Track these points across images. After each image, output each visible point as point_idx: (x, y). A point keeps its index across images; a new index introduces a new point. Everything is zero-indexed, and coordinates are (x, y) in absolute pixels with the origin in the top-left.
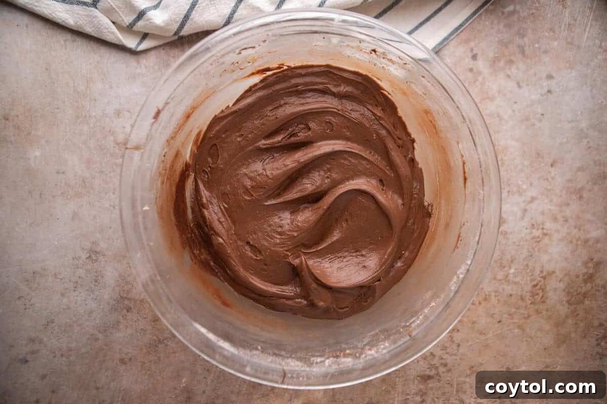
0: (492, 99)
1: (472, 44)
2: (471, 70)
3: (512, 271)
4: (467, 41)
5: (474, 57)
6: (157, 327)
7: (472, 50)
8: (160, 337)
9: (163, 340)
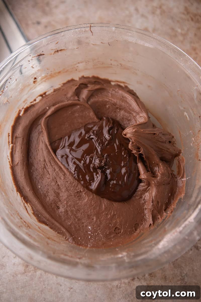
0: (67, 19)
1: (30, 22)
2: (46, 27)
3: (179, 31)
4: (27, 25)
5: (38, 23)
6: (170, 279)
7: (34, 23)
8: (179, 278)
9: (181, 276)
